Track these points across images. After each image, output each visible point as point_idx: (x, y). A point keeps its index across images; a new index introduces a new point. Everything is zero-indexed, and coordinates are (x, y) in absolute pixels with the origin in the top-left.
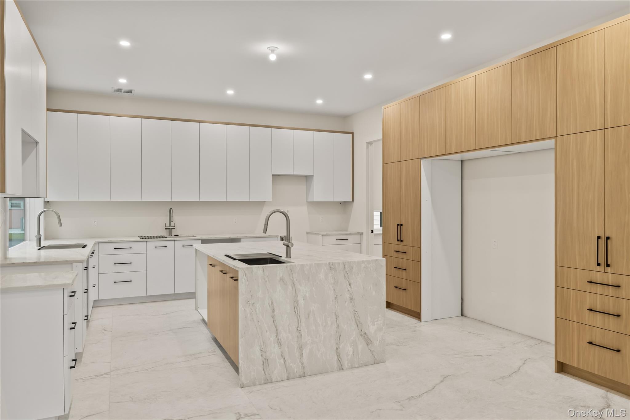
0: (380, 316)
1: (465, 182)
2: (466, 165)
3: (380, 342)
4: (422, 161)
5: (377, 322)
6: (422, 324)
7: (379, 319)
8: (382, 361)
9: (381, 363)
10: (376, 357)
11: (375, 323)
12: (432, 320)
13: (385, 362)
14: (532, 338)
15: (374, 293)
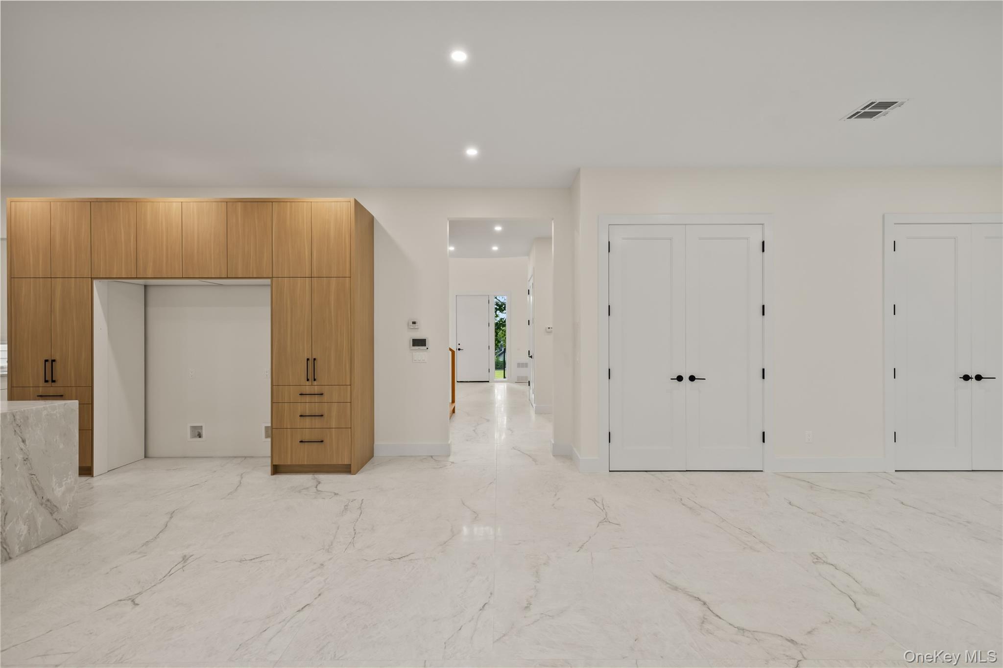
0: (70, 473)
1: (151, 310)
2: (152, 292)
3: (70, 506)
4: (95, 282)
5: (66, 481)
6: (95, 479)
7: (69, 476)
8: (72, 529)
9: (72, 530)
10: (64, 526)
11: (64, 483)
12: (108, 471)
13: (77, 528)
14: (235, 457)
15: (61, 446)
